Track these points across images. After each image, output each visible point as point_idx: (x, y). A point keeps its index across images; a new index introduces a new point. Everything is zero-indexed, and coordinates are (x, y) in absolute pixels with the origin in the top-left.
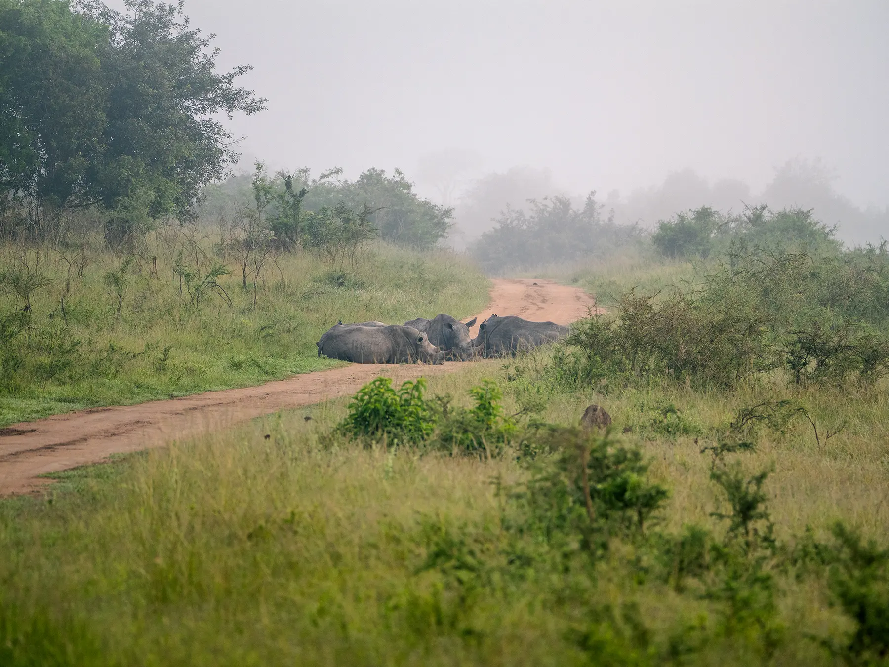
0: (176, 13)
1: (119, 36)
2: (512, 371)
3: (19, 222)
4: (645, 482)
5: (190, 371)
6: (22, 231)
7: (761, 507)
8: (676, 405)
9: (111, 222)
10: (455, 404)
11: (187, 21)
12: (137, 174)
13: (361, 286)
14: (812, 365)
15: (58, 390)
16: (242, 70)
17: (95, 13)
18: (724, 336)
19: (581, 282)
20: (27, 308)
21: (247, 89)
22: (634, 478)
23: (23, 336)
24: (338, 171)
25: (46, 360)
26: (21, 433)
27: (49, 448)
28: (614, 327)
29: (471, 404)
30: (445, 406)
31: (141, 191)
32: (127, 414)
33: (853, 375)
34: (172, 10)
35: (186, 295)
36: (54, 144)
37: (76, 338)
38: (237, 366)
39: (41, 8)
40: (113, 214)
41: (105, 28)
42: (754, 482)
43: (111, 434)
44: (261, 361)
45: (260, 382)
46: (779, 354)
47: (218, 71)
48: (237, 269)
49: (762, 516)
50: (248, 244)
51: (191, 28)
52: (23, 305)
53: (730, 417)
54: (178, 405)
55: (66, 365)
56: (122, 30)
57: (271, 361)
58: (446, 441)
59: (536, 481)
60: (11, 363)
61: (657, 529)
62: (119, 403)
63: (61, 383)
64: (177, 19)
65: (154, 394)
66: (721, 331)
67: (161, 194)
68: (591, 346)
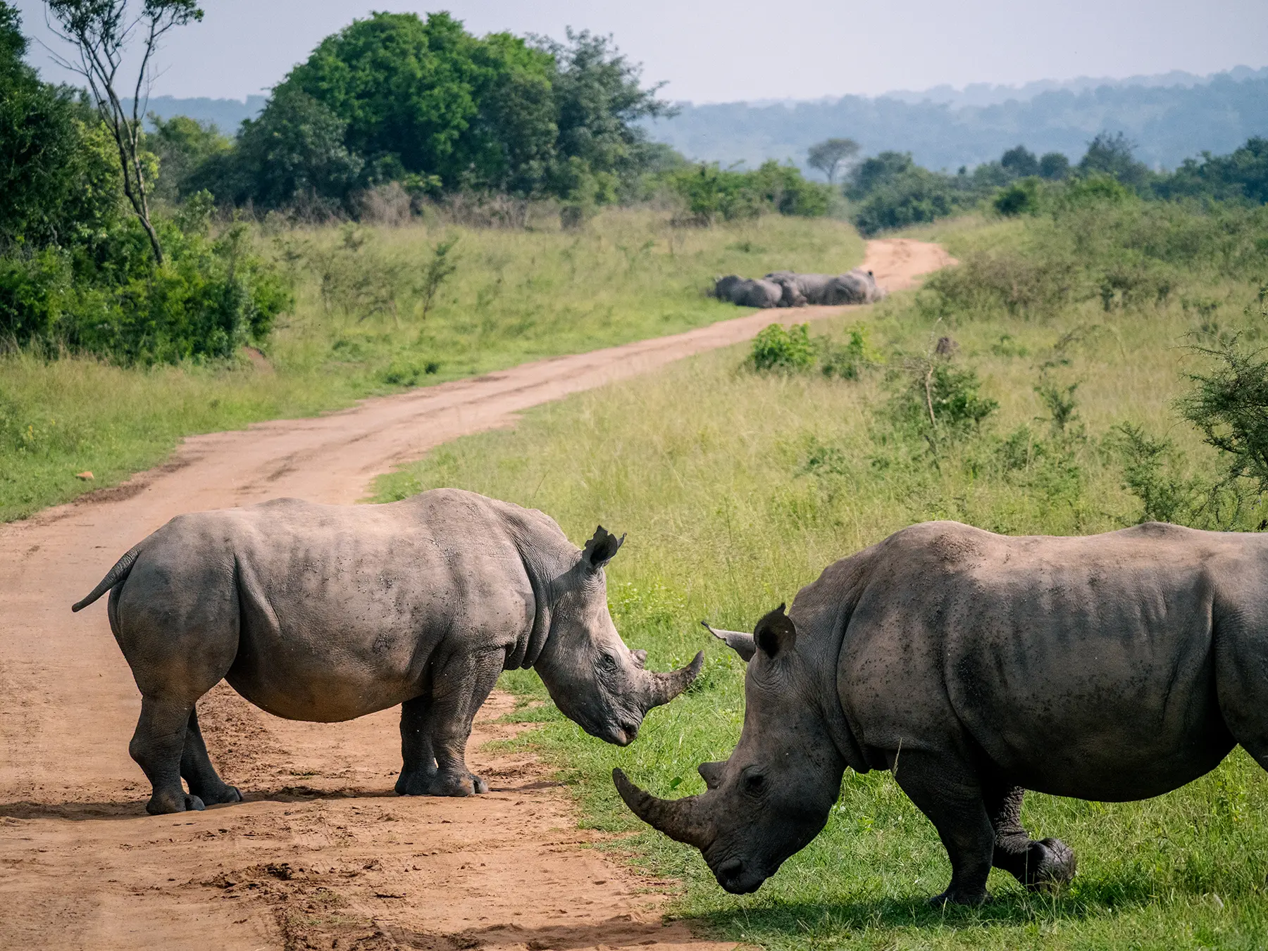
0: (607, 42)
1: (564, 64)
2: (881, 313)
3: (494, 213)
4: (980, 396)
5: (629, 325)
6: (495, 220)
7: (1073, 412)
8: (1011, 332)
9: (565, 210)
10: (835, 340)
11: (617, 49)
12: (583, 171)
13: (763, 251)
14: (1118, 295)
15: (525, 345)
16: (661, 84)
17: (546, 46)
18: (1048, 277)
19: (937, 239)
20: (499, 281)
21: (667, 99)
22: (970, 393)
23: (496, 303)
24: (742, 161)
25: (515, 321)
26: (496, 379)
27: (519, 390)
28: (960, 275)
29: (847, 340)
30: (826, 342)
31: (587, 185)
32: (580, 360)
33: (1151, 302)
34: (604, 40)
35: (625, 265)
36: (518, 151)
37: (539, 302)
38: (667, 318)
39: (503, 44)
40: (567, 203)
41: (553, 59)
42: (1067, 391)
43: (566, 377)
44: (686, 313)
45: (684, 331)
46: (1091, 288)
47: (642, 87)
48: (665, 243)
49: (1074, 419)
50: (673, 222)
51: (620, 54)
52: (495, 279)
53: (1053, 341)
54: (620, 351)
55: (532, 324)
56: (567, 58)
57: (693, 313)
58: (827, 371)
59: (894, 399)
60: (488, 325)
61: (992, 432)
62: (574, 353)
63: (528, 339)
64: (609, 47)
65: (601, 345)
66: (1045, 272)
67: (603, 186)
68: (943, 289)
